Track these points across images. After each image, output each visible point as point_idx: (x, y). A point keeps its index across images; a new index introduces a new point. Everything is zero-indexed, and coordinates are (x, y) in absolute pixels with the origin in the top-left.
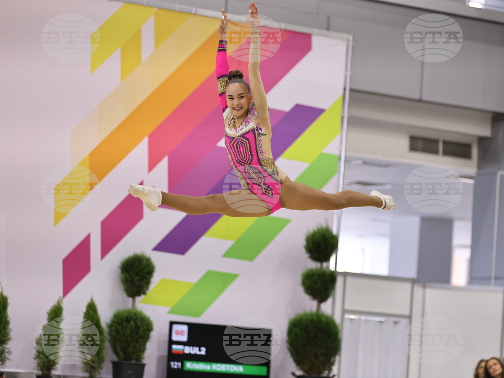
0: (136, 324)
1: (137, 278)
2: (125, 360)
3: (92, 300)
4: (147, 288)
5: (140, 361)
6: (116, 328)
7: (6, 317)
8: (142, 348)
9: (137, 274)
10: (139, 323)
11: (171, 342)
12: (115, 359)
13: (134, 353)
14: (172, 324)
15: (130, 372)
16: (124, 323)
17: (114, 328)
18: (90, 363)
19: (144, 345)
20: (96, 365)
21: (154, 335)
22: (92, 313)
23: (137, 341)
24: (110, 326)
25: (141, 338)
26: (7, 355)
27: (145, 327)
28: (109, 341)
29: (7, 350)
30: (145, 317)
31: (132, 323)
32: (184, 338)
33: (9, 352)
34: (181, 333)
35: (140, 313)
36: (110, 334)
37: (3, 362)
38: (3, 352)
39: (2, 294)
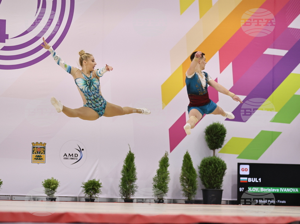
0: (215, 166)
1: (215, 138)
2: (210, 188)
3: (187, 152)
4: (222, 144)
5: (220, 188)
6: (203, 169)
7: (134, 166)
8: (220, 180)
9: (215, 135)
10: (217, 165)
11: (239, 176)
12: (204, 188)
13: (215, 183)
14: (239, 164)
15: (213, 195)
16: (208, 166)
17: (202, 169)
18: (187, 191)
19: (222, 179)
20: (192, 192)
21: (226, 171)
22: (187, 161)
23: (216, 176)
24: (200, 168)
25: (219, 174)
26: (135, 188)
27: (221, 168)
28: (200, 177)
29: (135, 186)
30: (221, 161)
31: (212, 165)
32: (248, 173)
35: (218, 159)
36: (200, 173)
37: (133, 193)
38: (132, 187)
39: (130, 152)
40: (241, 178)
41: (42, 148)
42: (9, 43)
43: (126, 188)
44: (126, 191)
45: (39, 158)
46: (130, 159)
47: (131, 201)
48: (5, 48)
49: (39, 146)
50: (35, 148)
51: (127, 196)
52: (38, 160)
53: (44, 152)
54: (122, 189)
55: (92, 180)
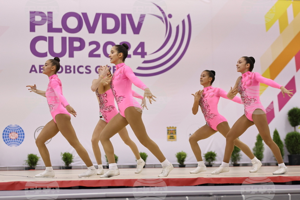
0: (296, 138)
1: (295, 118)
2: (293, 154)
3: (276, 129)
10: (297, 138)
12: (289, 154)
13: (297, 151)
15: (296, 159)
16: (291, 138)
17: (287, 141)
22: (276, 135)
23: (297, 146)
24: (285, 140)
26: (240, 157)
28: (286, 146)
29: (240, 155)
31: (294, 138)
33: (241, 155)
35: (298, 133)
36: (286, 143)
37: (239, 159)
38: (238, 155)
41: (174, 131)
42: (147, 58)
43: (234, 156)
44: (234, 159)
45: (172, 137)
47: (238, 165)
48: (145, 62)
49: (172, 129)
50: (169, 131)
51: (235, 162)
52: (171, 139)
53: (175, 133)
55: (210, 151)
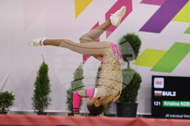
1: (130, 49)
2: (125, 102)
5: (134, 102)
7: (47, 77)
8: (135, 93)
11: (153, 89)
12: (118, 101)
13: (130, 97)
14: (153, 77)
15: (128, 109)
19: (137, 91)
21: (142, 84)
23: (131, 89)
25: (134, 87)
26: (49, 101)
27: (136, 80)
29: (48, 99)
30: (136, 74)
32: (162, 86)
34: (160, 83)
35: (133, 71)
37: (46, 105)
38: (46, 100)
39: (44, 63)
40: (156, 92)
43: (40, 101)
44: (39, 105)
46: (44, 70)
51: (40, 109)
54: (35, 102)
